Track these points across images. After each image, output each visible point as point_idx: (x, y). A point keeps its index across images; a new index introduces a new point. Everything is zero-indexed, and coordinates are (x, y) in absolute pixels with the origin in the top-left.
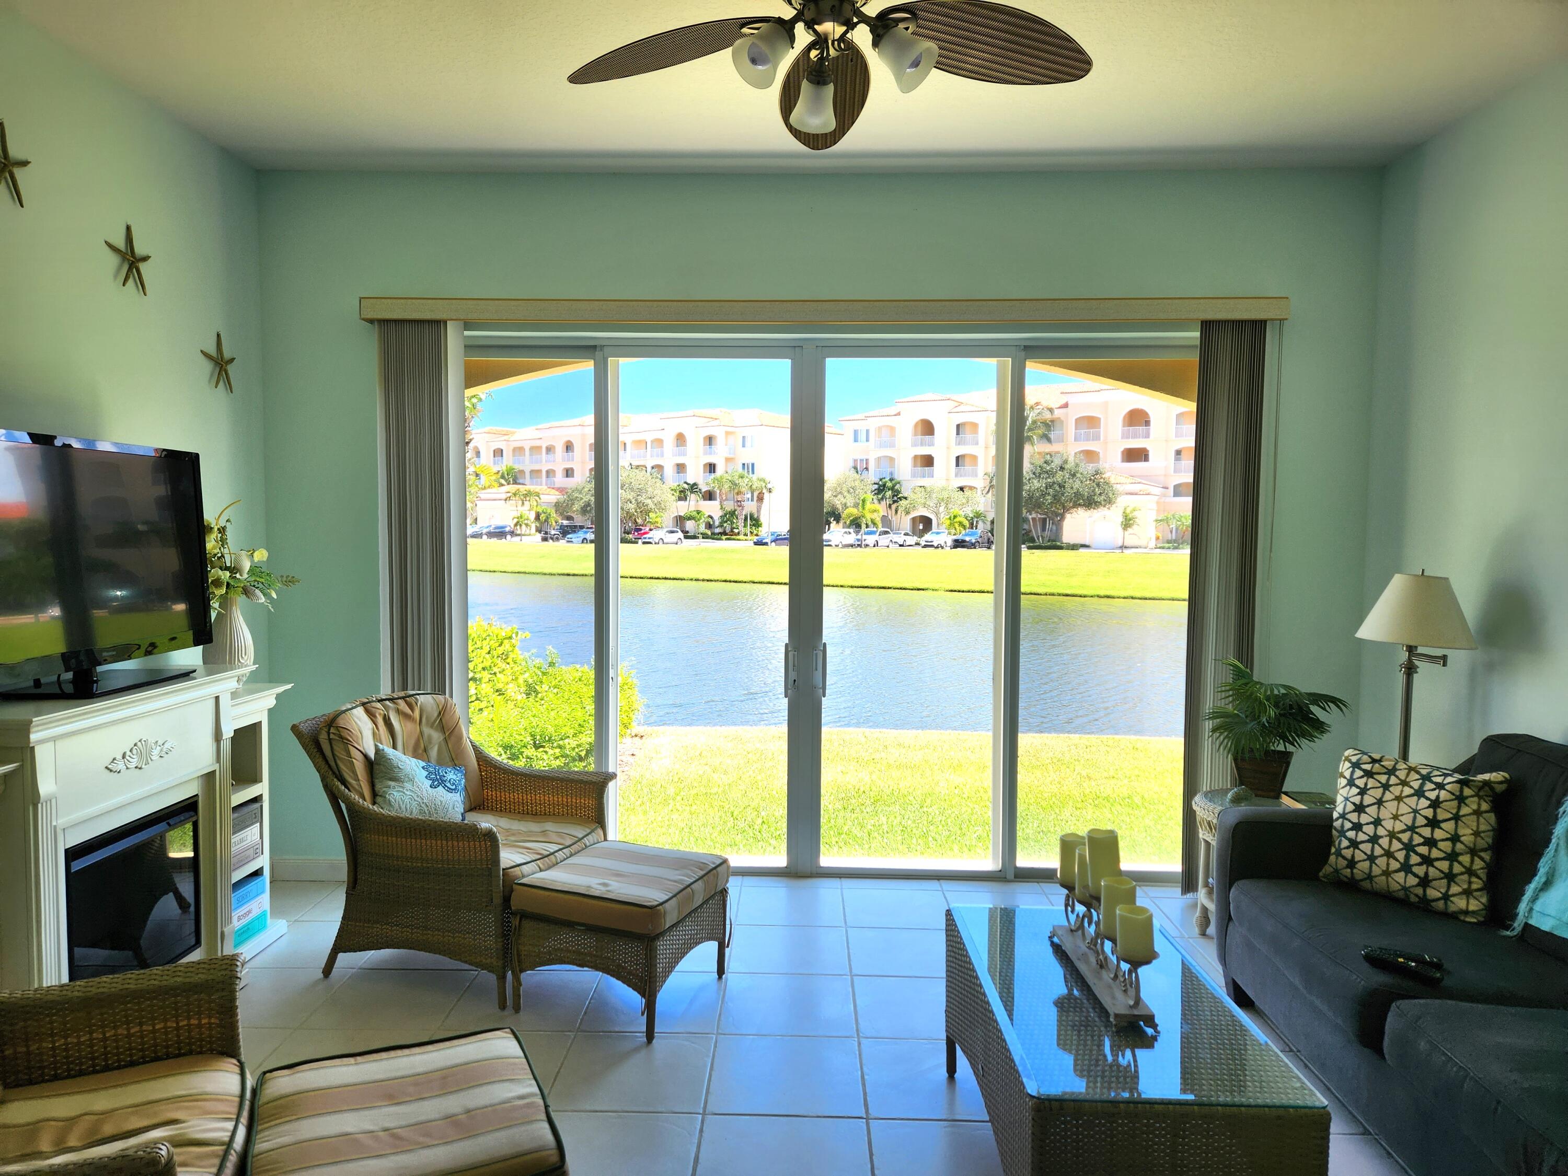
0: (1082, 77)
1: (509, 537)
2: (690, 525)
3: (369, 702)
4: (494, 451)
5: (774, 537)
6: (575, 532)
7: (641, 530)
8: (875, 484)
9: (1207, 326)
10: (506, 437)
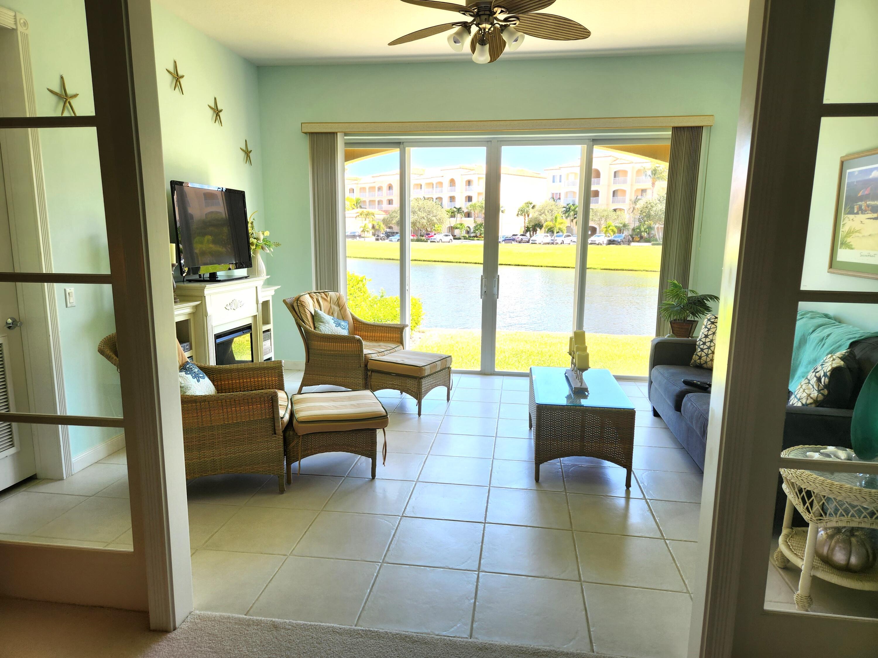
0: (588, 37)
1: (358, 238)
2: (457, 232)
3: (311, 293)
4: (350, 189)
5: (503, 239)
6: (393, 236)
7: (429, 234)
8: (564, 207)
9: (676, 129)
10: (356, 182)
